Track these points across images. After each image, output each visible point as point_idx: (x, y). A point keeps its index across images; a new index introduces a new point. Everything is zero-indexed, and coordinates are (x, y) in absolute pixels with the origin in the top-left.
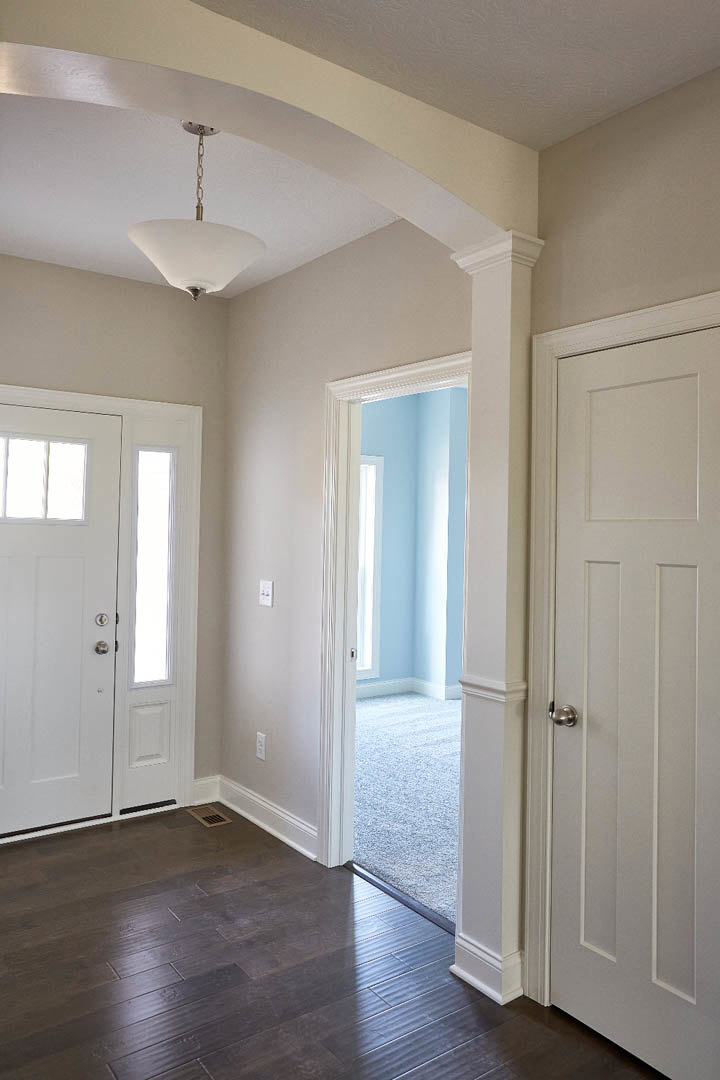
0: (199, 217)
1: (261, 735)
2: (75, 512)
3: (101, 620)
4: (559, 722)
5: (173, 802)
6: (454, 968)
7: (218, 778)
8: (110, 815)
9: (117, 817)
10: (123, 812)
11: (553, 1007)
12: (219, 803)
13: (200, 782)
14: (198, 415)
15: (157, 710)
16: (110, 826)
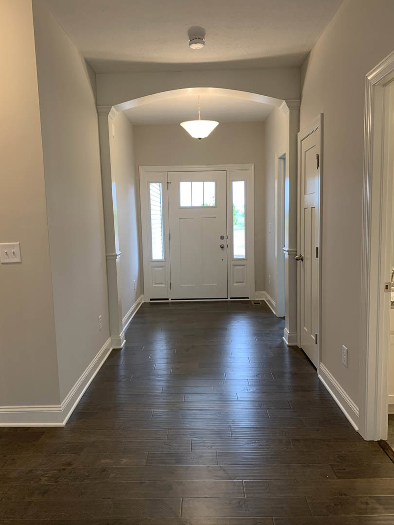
1: (270, 276)
2: (212, 203)
5: (248, 298)
6: (283, 338)
7: (264, 293)
8: (227, 299)
9: (229, 299)
10: (231, 298)
11: (302, 349)
12: (264, 301)
13: (257, 293)
14: (253, 167)
15: (242, 267)
16: (227, 302)
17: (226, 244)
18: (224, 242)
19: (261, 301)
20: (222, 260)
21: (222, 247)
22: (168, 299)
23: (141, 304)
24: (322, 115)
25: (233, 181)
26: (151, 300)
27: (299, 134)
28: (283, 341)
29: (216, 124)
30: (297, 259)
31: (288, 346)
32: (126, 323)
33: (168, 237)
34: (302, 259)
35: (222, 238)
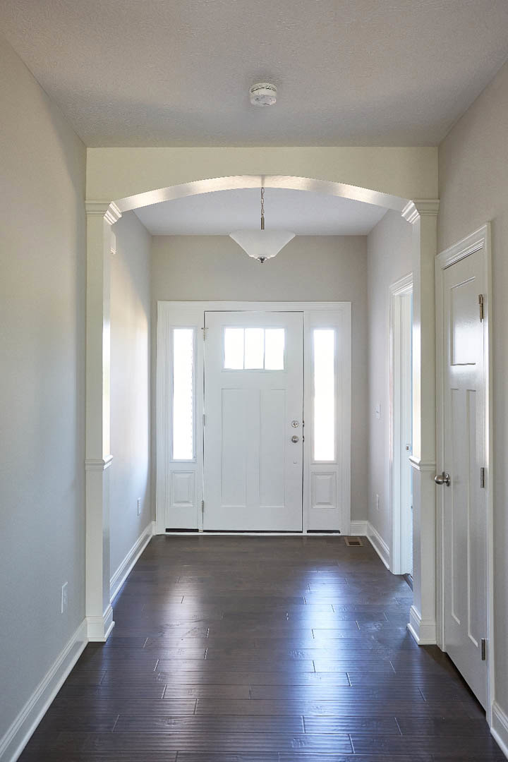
0: (263, 227)
1: (377, 496)
2: (279, 365)
3: (295, 424)
4: (438, 483)
5: (338, 532)
6: (410, 625)
7: (366, 522)
8: (302, 532)
9: (305, 534)
10: (308, 532)
11: (446, 653)
12: (365, 537)
13: (355, 523)
14: (349, 307)
15: (328, 477)
16: (301, 537)
17: (301, 438)
18: (298, 432)
19: (361, 537)
21: (295, 441)
22: (197, 531)
23: (150, 538)
25: (314, 328)
26: (168, 530)
28: (408, 631)
31: (419, 646)
32: (116, 585)
33: (201, 421)
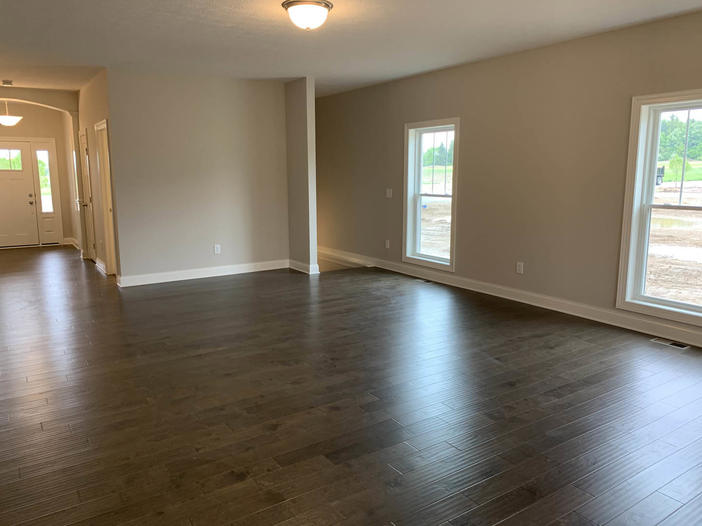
5: (58, 243)
7: (72, 238)
8: (39, 245)
10: (42, 244)
13: (65, 239)
14: (54, 140)
15: (50, 219)
17: (35, 201)
18: (32, 199)
20: (32, 214)
21: (31, 203)
24: (86, 129)
25: (36, 150)
27: (79, 132)
29: (21, 118)
30: (84, 206)
31: (83, 259)
34: (87, 206)
35: (31, 196)
